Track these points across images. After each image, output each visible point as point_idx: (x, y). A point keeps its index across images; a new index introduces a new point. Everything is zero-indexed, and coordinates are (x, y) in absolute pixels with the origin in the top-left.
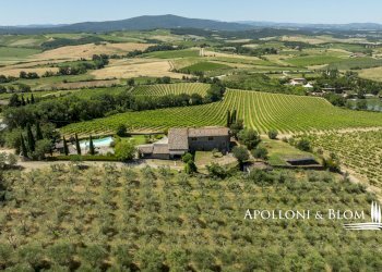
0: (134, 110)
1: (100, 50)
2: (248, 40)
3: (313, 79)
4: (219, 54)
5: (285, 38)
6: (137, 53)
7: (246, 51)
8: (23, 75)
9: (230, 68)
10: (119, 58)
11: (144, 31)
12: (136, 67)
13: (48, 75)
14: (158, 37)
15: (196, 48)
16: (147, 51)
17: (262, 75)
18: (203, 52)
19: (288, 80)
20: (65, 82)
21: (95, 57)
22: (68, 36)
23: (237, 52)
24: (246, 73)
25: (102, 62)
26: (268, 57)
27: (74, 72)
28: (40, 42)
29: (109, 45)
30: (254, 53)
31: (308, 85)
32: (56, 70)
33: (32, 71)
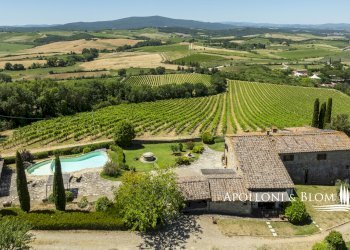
0: (131, 102)
1: (90, 45)
2: (232, 37)
3: (316, 71)
4: (208, 49)
5: (267, 35)
6: (127, 48)
7: (234, 46)
8: (8, 67)
9: (226, 59)
10: (108, 52)
11: (133, 29)
12: (126, 60)
13: (35, 67)
14: (146, 35)
15: (185, 43)
16: (136, 46)
17: (262, 66)
18: (192, 46)
19: (290, 72)
20: (52, 73)
21: (85, 51)
22: (60, 34)
23: (225, 46)
24: (244, 64)
25: (92, 55)
26: (258, 51)
27: (62, 64)
28: (33, 39)
29: (99, 40)
30: (242, 48)
31: (315, 76)
32: (43, 62)
33: (18, 63)
